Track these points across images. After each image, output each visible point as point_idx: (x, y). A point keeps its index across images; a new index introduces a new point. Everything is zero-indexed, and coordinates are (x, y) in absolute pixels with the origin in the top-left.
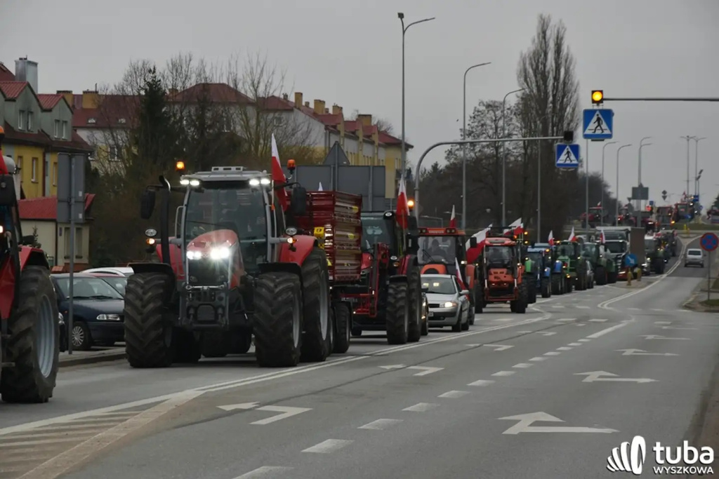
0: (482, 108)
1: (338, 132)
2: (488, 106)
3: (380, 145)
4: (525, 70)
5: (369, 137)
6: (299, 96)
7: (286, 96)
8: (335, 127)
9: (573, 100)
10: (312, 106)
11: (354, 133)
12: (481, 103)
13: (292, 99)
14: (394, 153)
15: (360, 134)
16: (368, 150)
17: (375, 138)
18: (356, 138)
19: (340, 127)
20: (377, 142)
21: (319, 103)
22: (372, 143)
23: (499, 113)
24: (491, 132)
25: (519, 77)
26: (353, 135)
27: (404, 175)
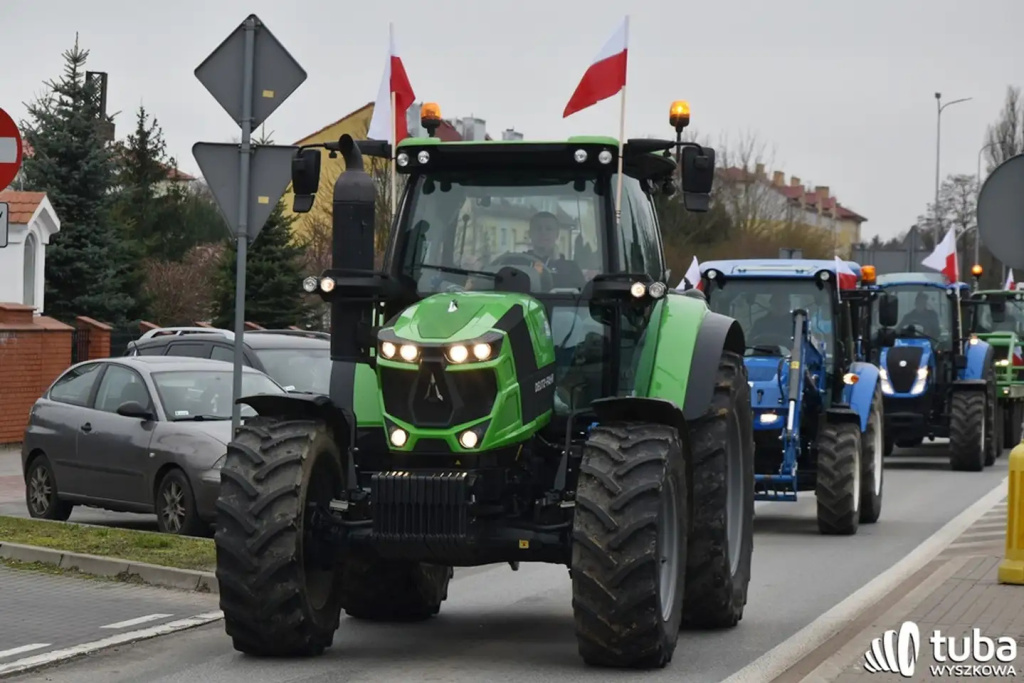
0: (950, 182)
1: (798, 205)
2: (957, 180)
3: (837, 219)
5: (826, 209)
6: (760, 167)
8: (796, 199)
10: (771, 177)
11: (813, 205)
12: (949, 177)
13: (752, 169)
14: (849, 226)
15: (819, 207)
16: (825, 222)
17: (833, 211)
18: (816, 211)
19: (802, 201)
20: (834, 216)
21: (779, 175)
22: (830, 216)
23: (967, 187)
24: (959, 207)
26: (812, 208)
27: (858, 247)
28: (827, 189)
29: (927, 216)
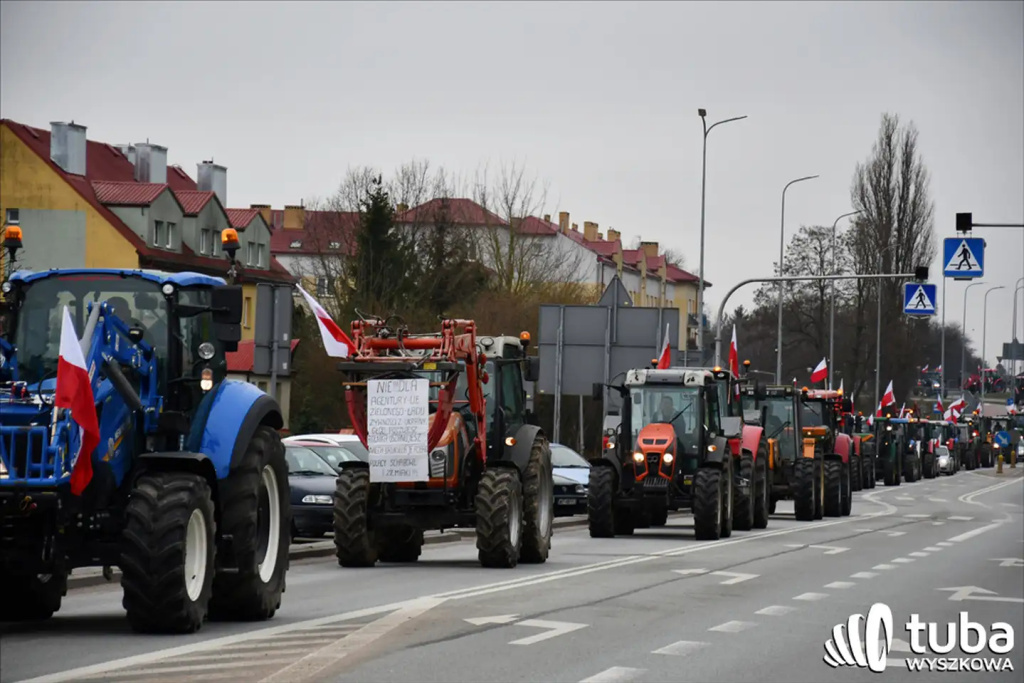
0: (804, 236)
1: (615, 265)
2: (812, 233)
3: (668, 282)
4: (862, 187)
5: (654, 271)
6: (564, 216)
7: (547, 217)
8: (610, 258)
9: (925, 227)
10: (581, 230)
11: (634, 266)
12: (803, 229)
13: (556, 220)
14: (686, 293)
15: (643, 267)
16: (652, 288)
17: (662, 272)
18: (638, 272)
19: (617, 258)
20: (664, 278)
21: (591, 226)
22: (658, 279)
23: (825, 243)
24: (815, 267)
26: (633, 269)
27: (699, 320)
28: (656, 245)
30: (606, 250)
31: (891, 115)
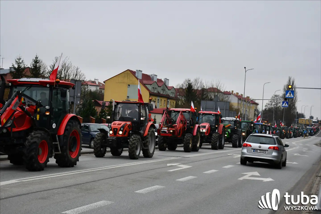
2: (275, 96)
3: (251, 103)
4: (285, 89)
5: (248, 101)
6: (233, 91)
7: (230, 91)
9: (296, 96)
10: (236, 94)
13: (231, 92)
14: (254, 105)
15: (246, 101)
19: (242, 99)
21: (237, 93)
22: (249, 103)
23: (278, 97)
24: (276, 101)
25: (283, 90)
26: (245, 101)
27: (257, 110)
28: (249, 97)
29: (268, 103)
30: (240, 98)
31: (290, 77)
